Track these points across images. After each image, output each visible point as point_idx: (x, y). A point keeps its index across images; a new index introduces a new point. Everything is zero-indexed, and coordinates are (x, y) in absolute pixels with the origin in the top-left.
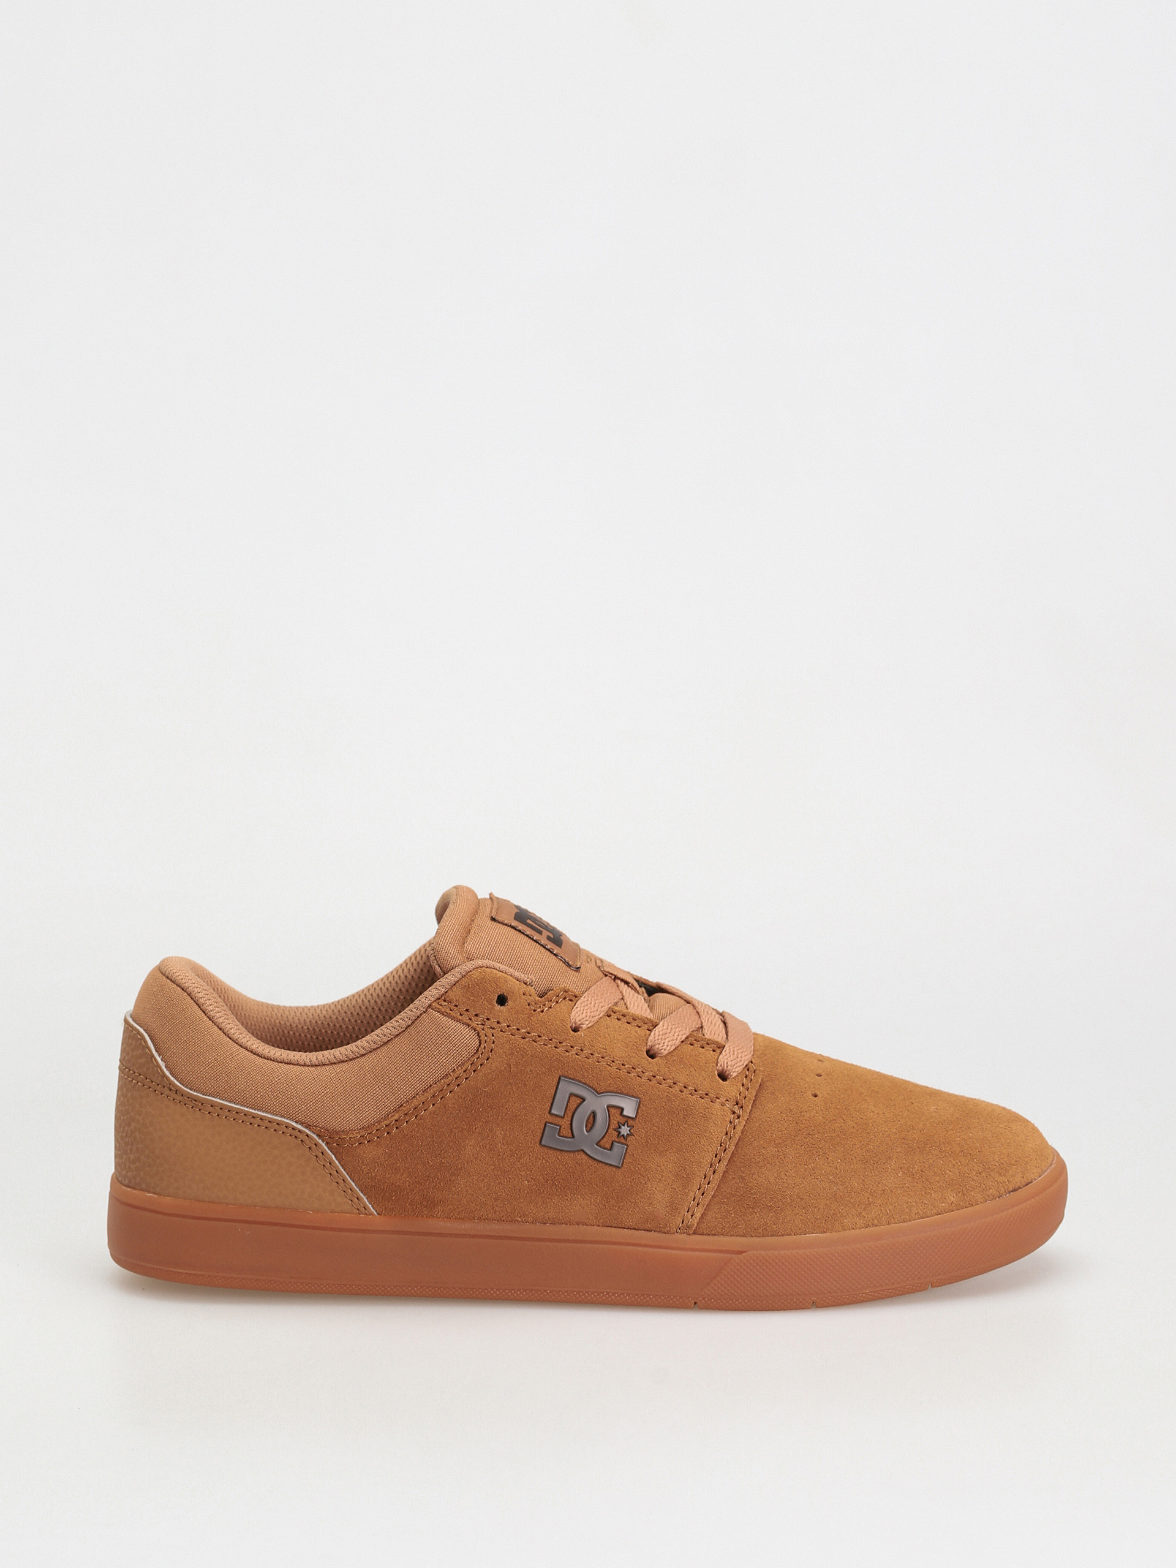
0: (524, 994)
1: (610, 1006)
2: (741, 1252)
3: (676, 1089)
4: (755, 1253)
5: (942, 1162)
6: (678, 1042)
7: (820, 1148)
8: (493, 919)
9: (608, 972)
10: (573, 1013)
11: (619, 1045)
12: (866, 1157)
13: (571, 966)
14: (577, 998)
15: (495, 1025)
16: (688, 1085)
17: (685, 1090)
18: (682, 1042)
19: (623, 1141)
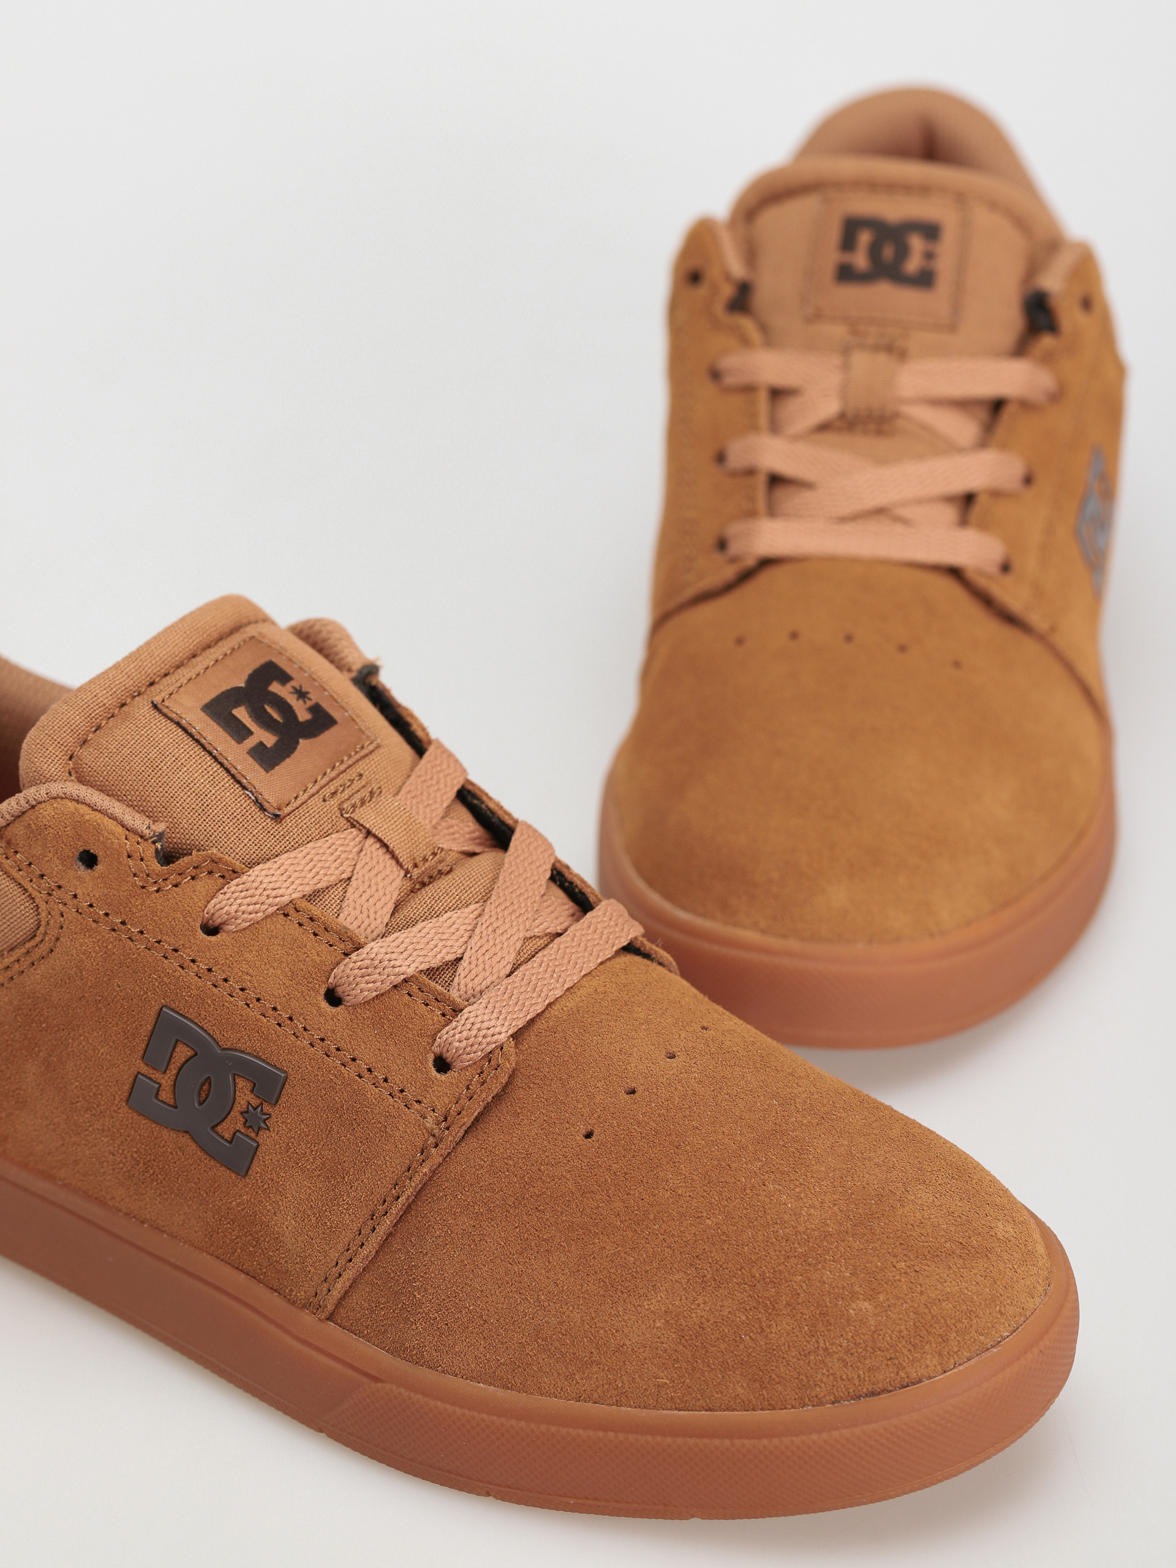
0: (129, 857)
1: (294, 896)
2: (376, 1380)
3: (350, 1072)
4: (394, 1388)
5: (744, 1318)
6: (387, 986)
7: (545, 1240)
8: (155, 707)
9: (356, 821)
10: (213, 902)
11: (279, 972)
12: (613, 1277)
13: (265, 810)
14: (235, 875)
15: (68, 898)
16: (375, 1068)
17: (367, 1074)
18: (395, 987)
19: (253, 1135)
